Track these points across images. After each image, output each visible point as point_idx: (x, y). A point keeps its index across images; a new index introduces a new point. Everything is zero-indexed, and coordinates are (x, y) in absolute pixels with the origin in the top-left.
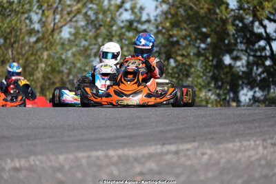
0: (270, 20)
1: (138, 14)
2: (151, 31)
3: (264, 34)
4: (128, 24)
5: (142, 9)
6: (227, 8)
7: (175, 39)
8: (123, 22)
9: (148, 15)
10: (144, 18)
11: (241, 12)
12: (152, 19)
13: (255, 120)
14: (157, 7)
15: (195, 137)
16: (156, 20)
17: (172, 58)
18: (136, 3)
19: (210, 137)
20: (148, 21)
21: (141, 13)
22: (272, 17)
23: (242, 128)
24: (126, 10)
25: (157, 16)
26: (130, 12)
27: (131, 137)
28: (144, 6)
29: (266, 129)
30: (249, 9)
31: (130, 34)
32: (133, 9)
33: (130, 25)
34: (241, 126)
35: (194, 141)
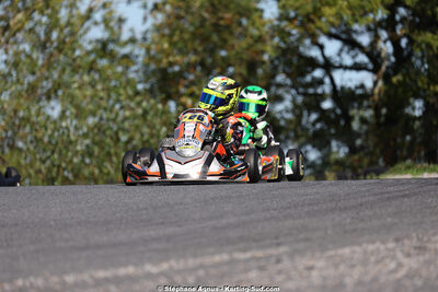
0: (331, 36)
1: (116, 29)
2: (137, 56)
3: (321, 59)
4: (99, 46)
5: (121, 21)
6: (261, 17)
7: (177, 68)
8: (90, 42)
9: (132, 30)
10: (125, 36)
11: (284, 24)
12: (139, 36)
13: (361, 205)
14: (145, 19)
15: (277, 238)
16: (145, 39)
17: (173, 99)
18: (111, 12)
19: (302, 236)
20: (133, 40)
21: (120, 28)
22: (333, 31)
23: (348, 220)
24: (96, 23)
25: (146, 32)
26: (102, 26)
27: (169, 238)
28: (124, 16)
29: (389, 219)
30: (295, 18)
31: (104, 63)
32: (106, 21)
33: (103, 48)
34: (344, 215)
35: (278, 245)
